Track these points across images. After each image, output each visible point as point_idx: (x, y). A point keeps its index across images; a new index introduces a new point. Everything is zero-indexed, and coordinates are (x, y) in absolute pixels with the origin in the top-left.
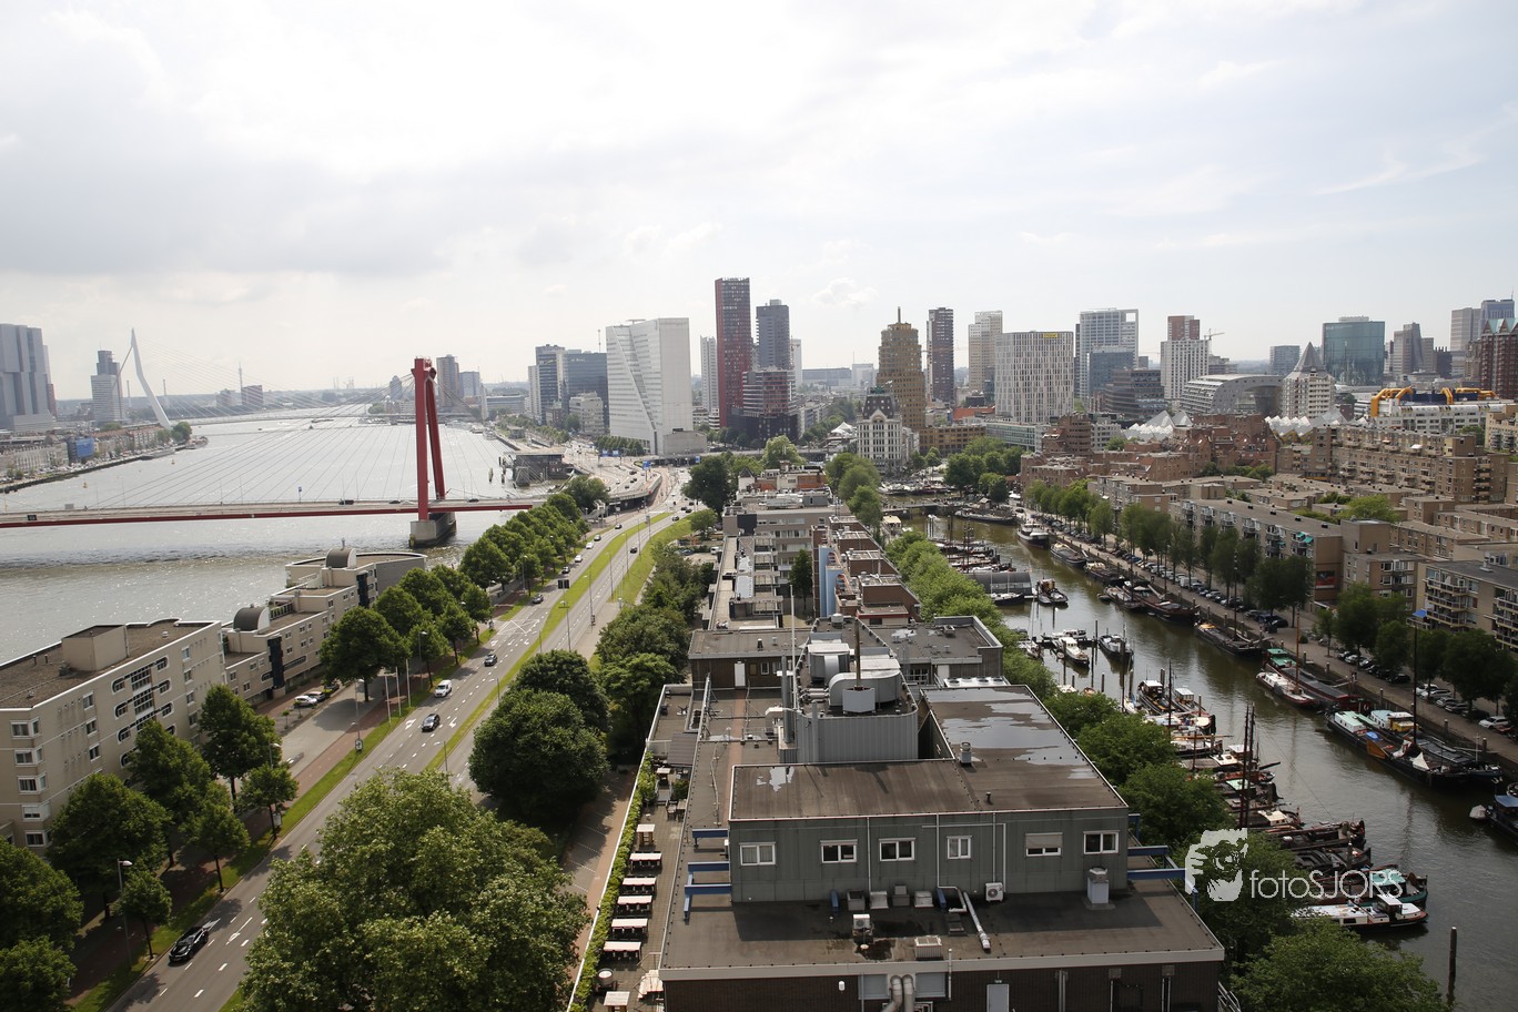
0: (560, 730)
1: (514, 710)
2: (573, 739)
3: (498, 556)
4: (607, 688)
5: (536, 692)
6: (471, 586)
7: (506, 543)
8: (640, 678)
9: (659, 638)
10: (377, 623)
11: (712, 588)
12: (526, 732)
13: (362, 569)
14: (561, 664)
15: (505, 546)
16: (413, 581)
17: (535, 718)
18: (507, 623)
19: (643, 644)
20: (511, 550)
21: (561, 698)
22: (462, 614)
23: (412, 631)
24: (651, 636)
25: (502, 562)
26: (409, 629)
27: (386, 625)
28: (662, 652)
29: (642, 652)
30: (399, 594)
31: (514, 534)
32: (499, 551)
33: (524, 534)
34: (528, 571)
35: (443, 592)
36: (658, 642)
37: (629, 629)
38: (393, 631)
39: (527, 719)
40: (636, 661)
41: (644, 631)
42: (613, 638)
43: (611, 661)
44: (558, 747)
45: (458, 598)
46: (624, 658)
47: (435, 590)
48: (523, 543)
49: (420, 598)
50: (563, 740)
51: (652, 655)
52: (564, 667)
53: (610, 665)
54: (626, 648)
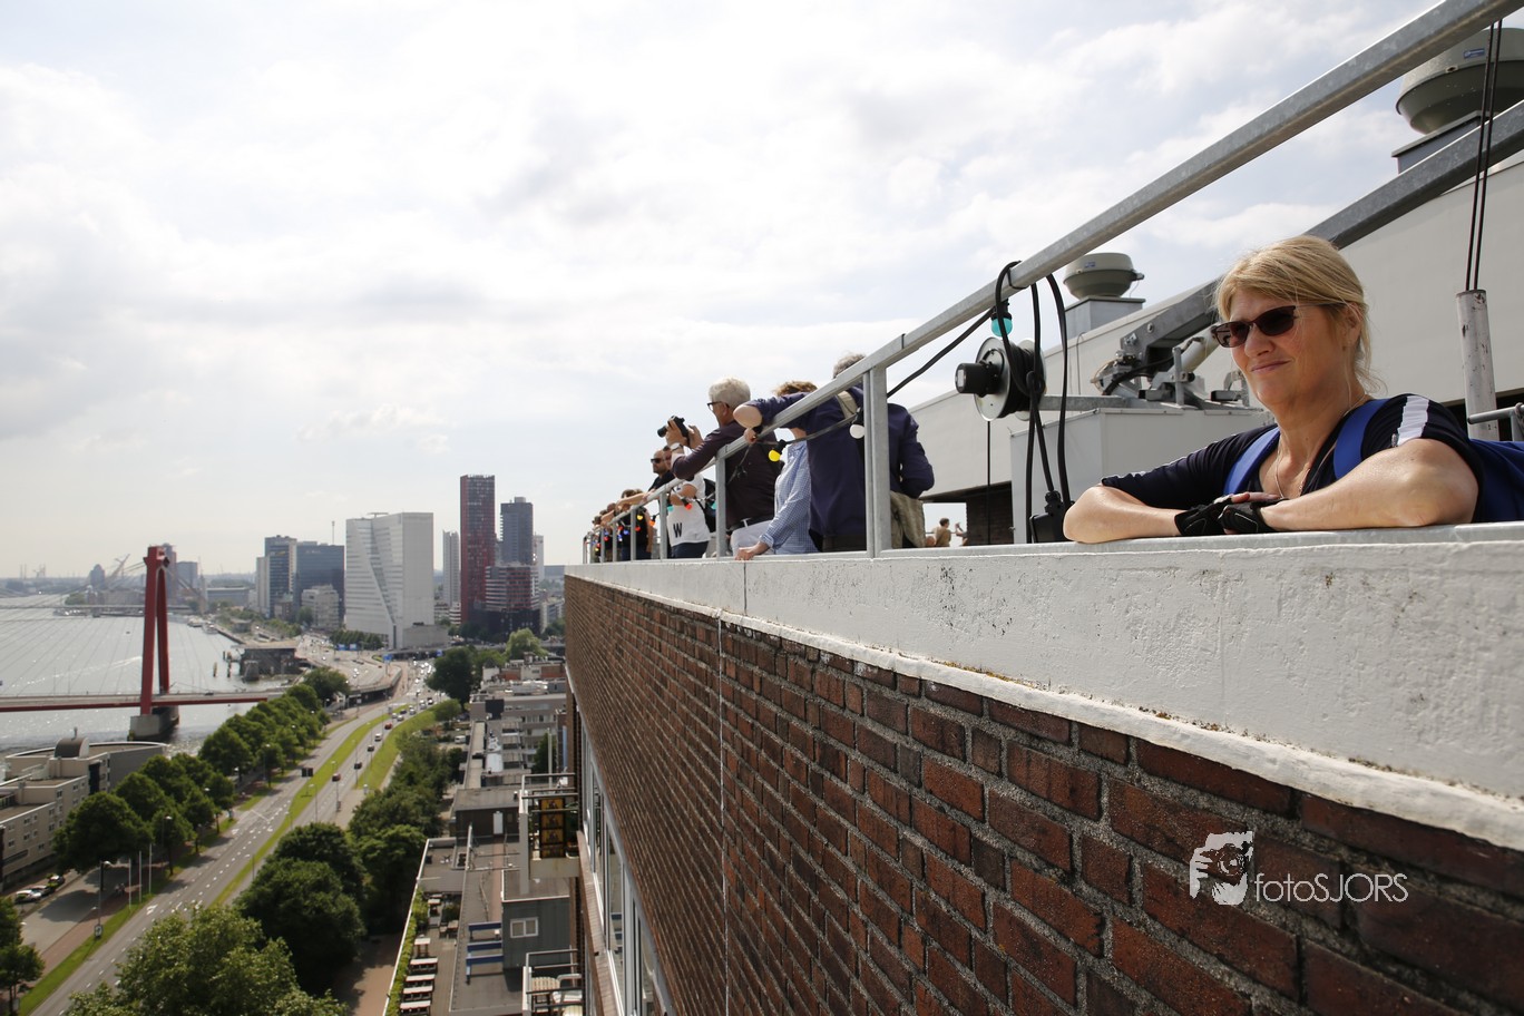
0: (321, 896)
1: (275, 879)
2: (334, 904)
3: (239, 745)
4: (364, 858)
5: (295, 861)
6: (213, 774)
7: (247, 732)
8: (396, 848)
9: (413, 811)
10: (119, 808)
11: (463, 766)
12: (288, 898)
13: (95, 758)
14: (321, 835)
15: (246, 736)
16: (154, 768)
17: (297, 884)
18: (246, 813)
19: (398, 817)
20: (252, 739)
21: (319, 866)
22: (206, 800)
23: (156, 815)
24: (405, 809)
25: (244, 751)
26: (151, 816)
27: (128, 810)
28: (415, 824)
29: (397, 824)
30: (141, 780)
31: (256, 723)
32: (241, 740)
33: (264, 724)
34: (270, 760)
35: (185, 780)
36: (413, 815)
37: (384, 804)
38: (136, 816)
39: (288, 885)
40: (391, 832)
41: (400, 805)
42: (368, 813)
43: (366, 834)
44: (319, 910)
45: (201, 786)
46: (380, 829)
47: (177, 777)
48: (265, 733)
49: (163, 785)
50: (325, 903)
51: (408, 826)
52: (323, 838)
53: (365, 838)
54: (381, 821)
